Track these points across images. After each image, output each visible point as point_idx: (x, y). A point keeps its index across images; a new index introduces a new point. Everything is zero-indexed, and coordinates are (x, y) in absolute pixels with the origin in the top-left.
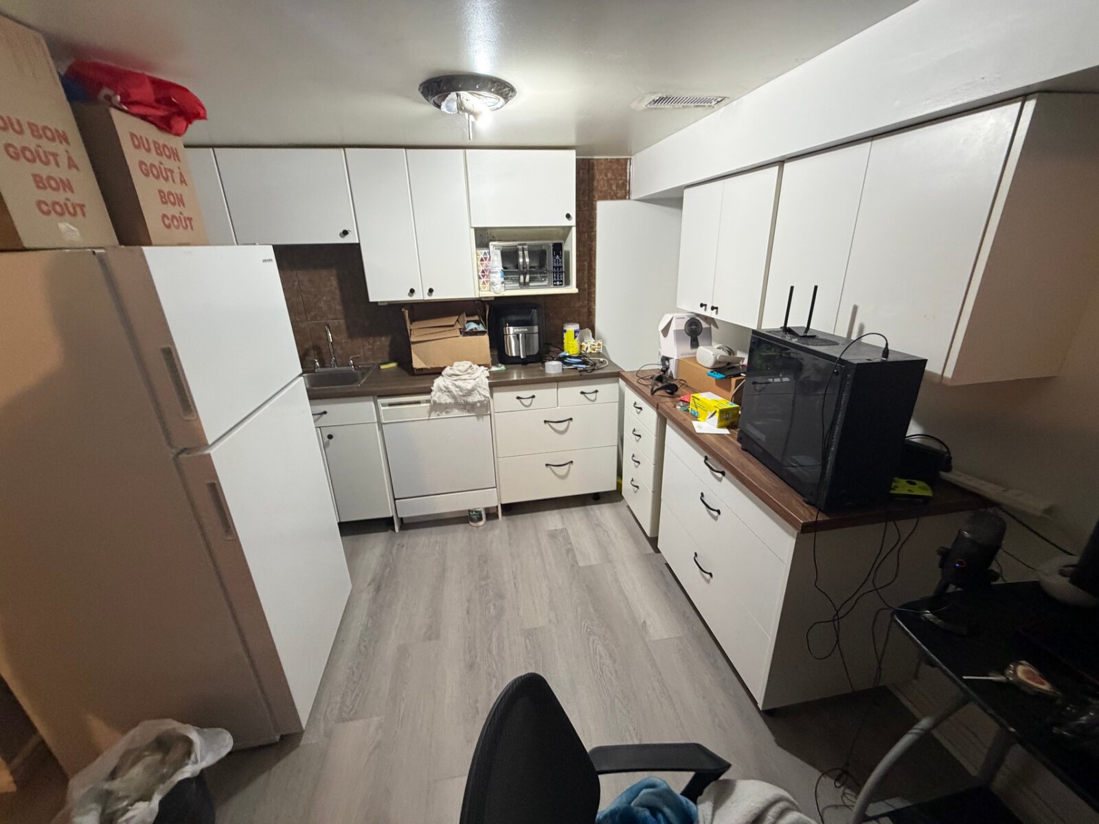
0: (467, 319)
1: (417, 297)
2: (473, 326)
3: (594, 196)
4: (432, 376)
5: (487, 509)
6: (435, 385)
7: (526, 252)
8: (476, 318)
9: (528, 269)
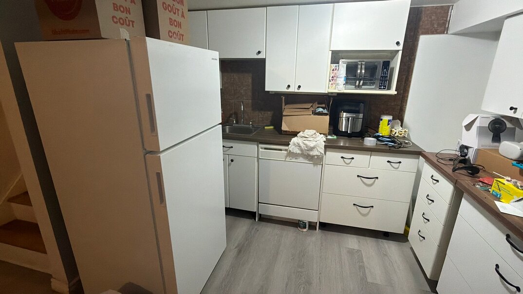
0: (317, 106)
1: (291, 90)
2: (321, 110)
3: (418, 32)
4: (292, 136)
5: (310, 222)
6: (292, 141)
7: (363, 66)
8: (324, 106)
9: (363, 77)
